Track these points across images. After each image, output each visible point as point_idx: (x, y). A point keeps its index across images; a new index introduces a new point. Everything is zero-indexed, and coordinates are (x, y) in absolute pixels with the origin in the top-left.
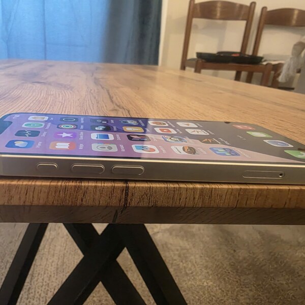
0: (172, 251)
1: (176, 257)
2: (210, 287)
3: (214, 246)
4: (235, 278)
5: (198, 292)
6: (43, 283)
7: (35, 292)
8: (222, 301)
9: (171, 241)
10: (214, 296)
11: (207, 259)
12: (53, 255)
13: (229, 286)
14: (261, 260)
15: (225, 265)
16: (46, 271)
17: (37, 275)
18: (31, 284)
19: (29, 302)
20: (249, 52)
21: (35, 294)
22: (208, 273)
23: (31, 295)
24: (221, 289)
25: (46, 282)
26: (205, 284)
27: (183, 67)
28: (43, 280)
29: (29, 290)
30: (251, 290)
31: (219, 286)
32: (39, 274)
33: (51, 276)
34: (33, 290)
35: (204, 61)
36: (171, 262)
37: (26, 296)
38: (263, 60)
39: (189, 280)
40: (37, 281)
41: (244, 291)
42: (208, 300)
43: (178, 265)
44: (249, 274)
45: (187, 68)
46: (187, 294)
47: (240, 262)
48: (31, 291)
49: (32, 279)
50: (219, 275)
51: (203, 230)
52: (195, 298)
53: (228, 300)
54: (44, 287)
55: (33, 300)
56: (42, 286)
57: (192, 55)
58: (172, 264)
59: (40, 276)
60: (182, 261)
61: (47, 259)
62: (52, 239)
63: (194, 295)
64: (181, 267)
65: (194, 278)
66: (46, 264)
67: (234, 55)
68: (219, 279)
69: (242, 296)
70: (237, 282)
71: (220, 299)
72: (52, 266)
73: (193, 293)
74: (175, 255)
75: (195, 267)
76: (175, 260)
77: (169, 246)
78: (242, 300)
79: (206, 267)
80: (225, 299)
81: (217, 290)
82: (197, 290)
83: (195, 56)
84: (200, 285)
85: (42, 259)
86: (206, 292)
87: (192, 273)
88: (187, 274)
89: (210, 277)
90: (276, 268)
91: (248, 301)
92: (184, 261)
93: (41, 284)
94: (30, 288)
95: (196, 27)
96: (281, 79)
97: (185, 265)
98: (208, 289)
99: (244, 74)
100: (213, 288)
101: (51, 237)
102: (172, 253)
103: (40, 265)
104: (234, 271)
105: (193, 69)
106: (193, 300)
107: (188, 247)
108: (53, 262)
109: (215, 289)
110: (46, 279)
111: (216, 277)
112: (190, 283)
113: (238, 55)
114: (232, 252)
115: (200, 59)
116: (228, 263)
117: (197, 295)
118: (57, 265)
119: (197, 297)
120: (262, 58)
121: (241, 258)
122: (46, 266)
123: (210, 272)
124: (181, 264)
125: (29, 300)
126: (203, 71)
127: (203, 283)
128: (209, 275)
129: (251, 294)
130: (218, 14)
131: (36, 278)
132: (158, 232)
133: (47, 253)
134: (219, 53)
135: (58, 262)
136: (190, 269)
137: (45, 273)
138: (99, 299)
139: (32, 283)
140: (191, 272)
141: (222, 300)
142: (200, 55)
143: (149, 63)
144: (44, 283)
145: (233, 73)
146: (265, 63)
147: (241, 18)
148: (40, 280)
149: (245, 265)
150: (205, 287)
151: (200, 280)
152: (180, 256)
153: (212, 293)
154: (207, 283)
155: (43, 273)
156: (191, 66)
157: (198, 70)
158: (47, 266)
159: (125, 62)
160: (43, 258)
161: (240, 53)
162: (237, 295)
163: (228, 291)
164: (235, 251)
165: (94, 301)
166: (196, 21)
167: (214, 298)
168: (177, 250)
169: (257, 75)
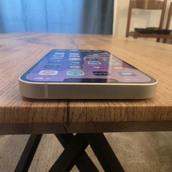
1: (124, 147)
2: (143, 164)
4: (158, 158)
5: (137, 167)
6: (44, 164)
7: (39, 170)
9: (121, 137)
10: (146, 169)
11: (142, 147)
12: (51, 147)
15: (152, 150)
16: (47, 158)
18: (37, 166)
22: (142, 155)
24: (150, 165)
25: (46, 164)
27: (127, 36)
28: (44, 163)
30: (168, 165)
31: (149, 163)
33: (49, 160)
34: (38, 170)
35: (139, 33)
36: (121, 150)
39: (131, 160)
41: (163, 166)
43: (125, 151)
44: (166, 155)
46: (130, 168)
48: (36, 170)
49: (37, 162)
54: (45, 167)
56: (44, 167)
57: (132, 29)
61: (47, 150)
63: (135, 169)
64: (127, 152)
65: (134, 159)
67: (155, 29)
68: (149, 158)
69: (162, 168)
70: (159, 160)
71: (150, 171)
72: (50, 154)
73: (134, 168)
74: (123, 145)
75: (135, 152)
77: (120, 140)
79: (141, 152)
80: (153, 170)
81: (148, 165)
83: (133, 30)
84: (138, 163)
85: (44, 150)
86: (141, 167)
87: (133, 156)
88: (130, 156)
89: (144, 158)
93: (43, 165)
94: (36, 169)
97: (129, 151)
103: (43, 154)
104: (158, 154)
107: (131, 140)
108: (51, 151)
109: (146, 165)
110: (46, 162)
111: (147, 158)
115: (136, 32)
117: (136, 169)
119: (136, 170)
120: (171, 31)
121: (161, 146)
122: (46, 154)
123: (144, 155)
124: (127, 150)
127: (140, 162)
129: (167, 167)
131: (40, 162)
135: (54, 151)
136: (132, 153)
137: (45, 159)
140: (132, 155)
142: (136, 30)
143: (107, 34)
144: (45, 165)
148: (43, 163)
150: (141, 164)
151: (138, 160)
152: (126, 146)
154: (142, 161)
155: (44, 158)
156: (131, 36)
159: (94, 33)
161: (159, 28)
162: (159, 168)
164: (157, 142)
168: (125, 142)
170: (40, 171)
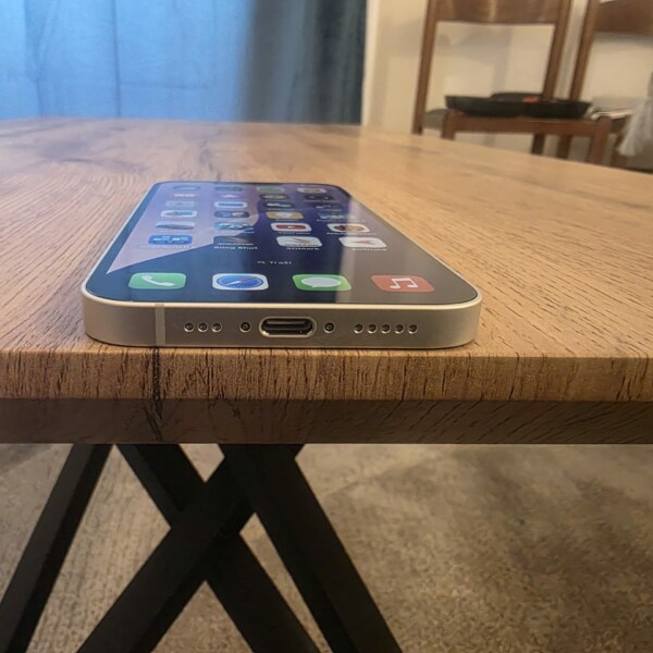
0: (385, 522)
1: (393, 537)
2: (464, 599)
3: (478, 513)
4: (522, 581)
5: (438, 611)
6: (103, 592)
7: (86, 611)
8: (491, 631)
9: (384, 503)
10: (473, 619)
11: (461, 539)
12: (128, 534)
13: (508, 599)
14: (580, 541)
15: (500, 554)
16: (112, 569)
17: (92, 576)
18: (78, 596)
19: (74, 633)
20: (562, 92)
21: (86, 616)
22: (461, 569)
23: (78, 619)
24: (489, 604)
25: (111, 590)
26: (455, 593)
27: (418, 129)
28: (105, 586)
29: (73, 607)
30: (555, 607)
31: (485, 597)
32: (96, 574)
34: (82, 609)
35: (461, 113)
36: (381, 547)
37: (67, 622)
38: (591, 110)
39: (420, 585)
40: (91, 587)
41: (540, 609)
42: (459, 628)
43: (398, 553)
44: (552, 572)
45: (426, 131)
46: (414, 614)
47: (532, 547)
48: (77, 610)
49: (80, 584)
50: (486, 576)
51: (455, 478)
52: (431, 623)
53: (502, 627)
55: (82, 628)
56: (101, 600)
57: (436, 102)
58: (384, 550)
59: (99, 577)
60: (405, 545)
61: (115, 543)
62: (128, 500)
63: (430, 618)
64: (403, 557)
65: (431, 581)
66: (113, 552)
67: (527, 101)
68: (485, 582)
69: (535, 618)
70: (525, 589)
71: (488, 624)
72: (124, 556)
73: (426, 613)
74: (390, 531)
75: (433, 556)
76: (391, 543)
77: (379, 512)
78: (535, 627)
79: (458, 558)
80: (498, 625)
81: (480, 606)
82: (438, 606)
83: (442, 105)
84: (443, 596)
85: (103, 541)
86: (456, 611)
87: (426, 570)
88: (415, 572)
89: (467, 579)
90: (613, 559)
91: (548, 630)
92: (410, 545)
93: (99, 595)
94: (75, 604)
95: (446, 40)
96: (626, 148)
97: (412, 552)
98: (460, 605)
99: (551, 141)
100: (471, 603)
101: (125, 495)
102: (383, 526)
103: (100, 554)
104: (519, 565)
105: (438, 133)
106: (427, 628)
107: (420, 514)
108: (127, 547)
109: (475, 604)
111: (480, 579)
112: (421, 591)
113: (535, 100)
114: (517, 524)
115: (453, 111)
116: (507, 549)
117: (436, 619)
118: (137, 554)
119: (436, 623)
120: (587, 105)
121: (535, 539)
122: (111, 556)
123: (467, 568)
124: (404, 550)
125: (73, 628)
126: (460, 135)
127: (451, 592)
128: (464, 575)
129: (555, 614)
130: (493, 12)
131: (88, 585)
132: (356, 484)
133: (114, 530)
134: (495, 96)
135: (138, 547)
136: (424, 562)
137: (108, 572)
138: (222, 625)
139: (81, 593)
140: (424, 567)
141: (490, 628)
142: (452, 101)
143: (342, 120)
144: (107, 594)
145: (527, 139)
146: (595, 116)
147: (542, 19)
148: (99, 585)
149: (544, 553)
150: (454, 600)
151: (444, 586)
152: (401, 533)
153: (469, 614)
154: (459, 592)
155: (104, 571)
156: (433, 125)
157: (448, 133)
158: (114, 556)
159: (289, 119)
160: (108, 540)
161: (541, 95)
162: (524, 619)
163: (505, 608)
164: (522, 522)
165: (213, 630)
166: (443, 27)
167: (473, 623)
168: (397, 521)
169: (580, 142)
170: (89, 613)
